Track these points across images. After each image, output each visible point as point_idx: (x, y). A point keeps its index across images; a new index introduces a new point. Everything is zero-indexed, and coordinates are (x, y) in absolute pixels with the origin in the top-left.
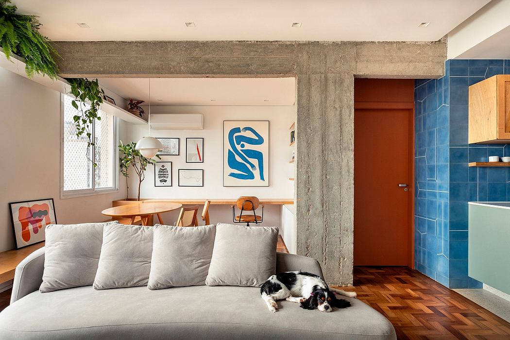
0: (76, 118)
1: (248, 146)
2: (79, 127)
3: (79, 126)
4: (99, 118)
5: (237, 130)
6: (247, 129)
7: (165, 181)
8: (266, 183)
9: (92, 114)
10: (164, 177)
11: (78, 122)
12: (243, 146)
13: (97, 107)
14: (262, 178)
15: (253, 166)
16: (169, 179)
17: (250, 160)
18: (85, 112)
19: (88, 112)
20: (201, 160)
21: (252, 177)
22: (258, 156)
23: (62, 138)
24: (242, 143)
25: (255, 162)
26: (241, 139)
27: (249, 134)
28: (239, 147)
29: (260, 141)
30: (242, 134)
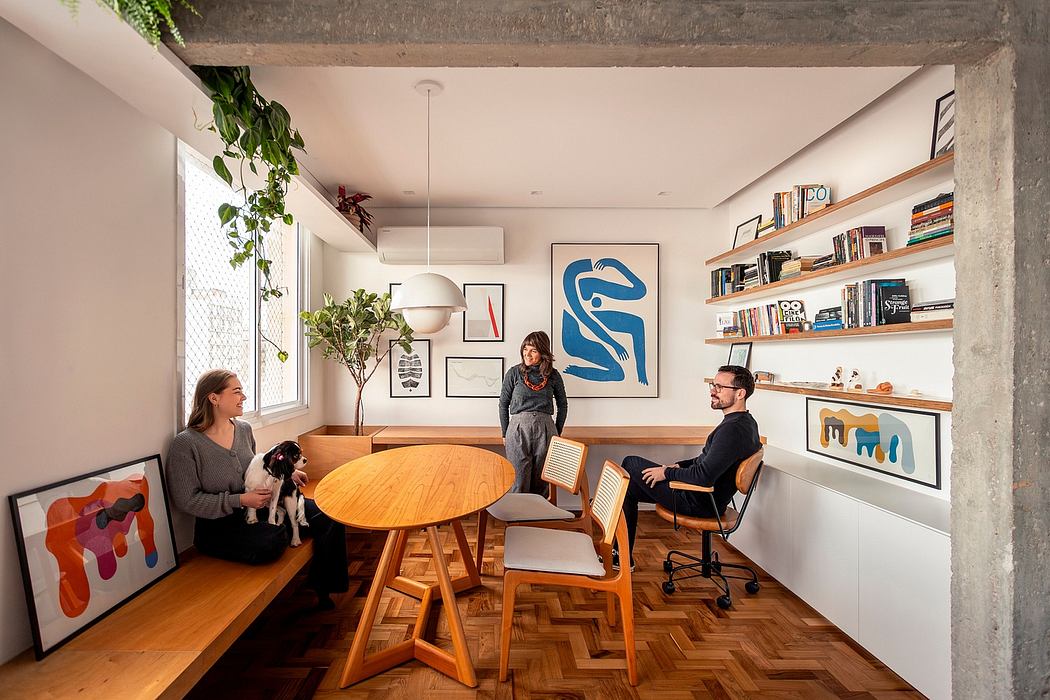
0: (228, 212)
1: (609, 304)
2: (235, 240)
3: (235, 235)
4: (288, 219)
5: (585, 265)
6: (606, 262)
7: (415, 385)
8: (651, 389)
9: (271, 204)
10: (413, 375)
11: (234, 225)
12: (597, 303)
13: (283, 185)
14: (643, 378)
15: (620, 350)
16: (423, 381)
17: (614, 335)
18: (252, 198)
19: (259, 196)
20: (497, 336)
21: (617, 374)
22: (634, 325)
23: (180, 282)
24: (595, 295)
25: (625, 339)
26: (592, 286)
27: (611, 275)
28: (587, 306)
29: (638, 291)
30: (596, 274)
